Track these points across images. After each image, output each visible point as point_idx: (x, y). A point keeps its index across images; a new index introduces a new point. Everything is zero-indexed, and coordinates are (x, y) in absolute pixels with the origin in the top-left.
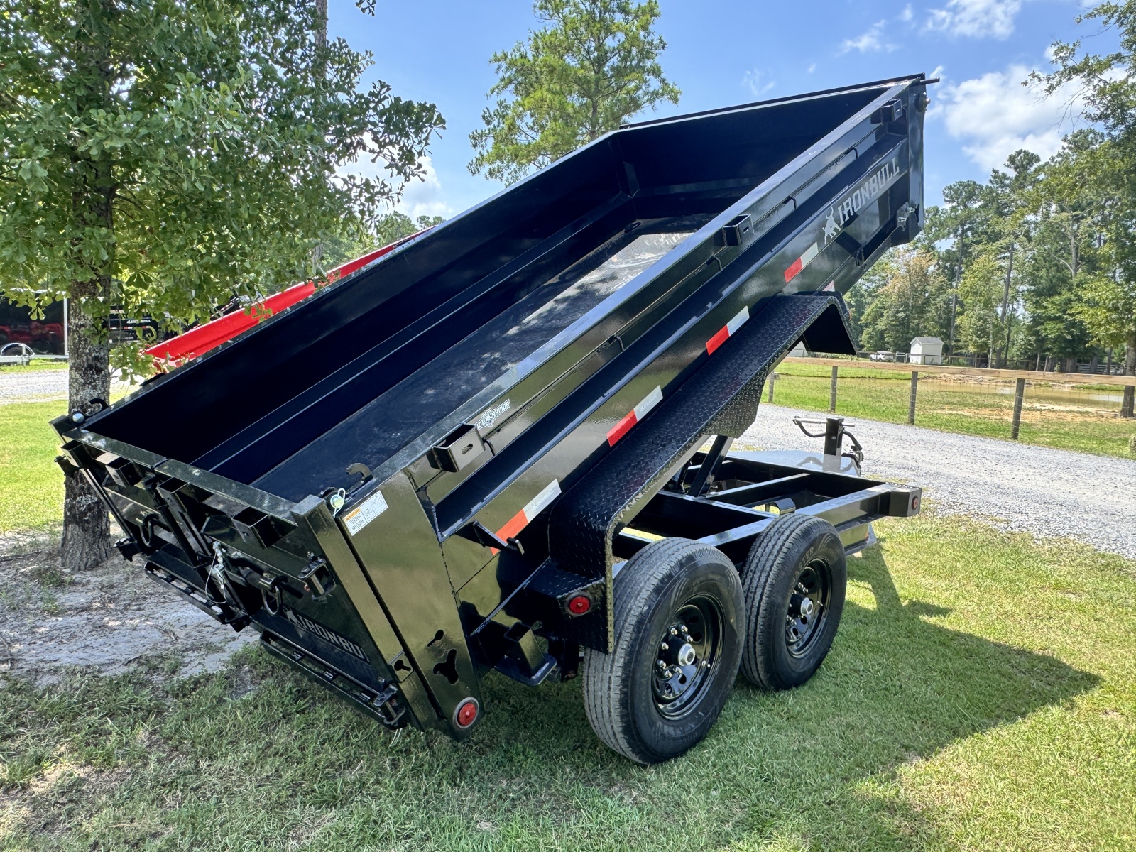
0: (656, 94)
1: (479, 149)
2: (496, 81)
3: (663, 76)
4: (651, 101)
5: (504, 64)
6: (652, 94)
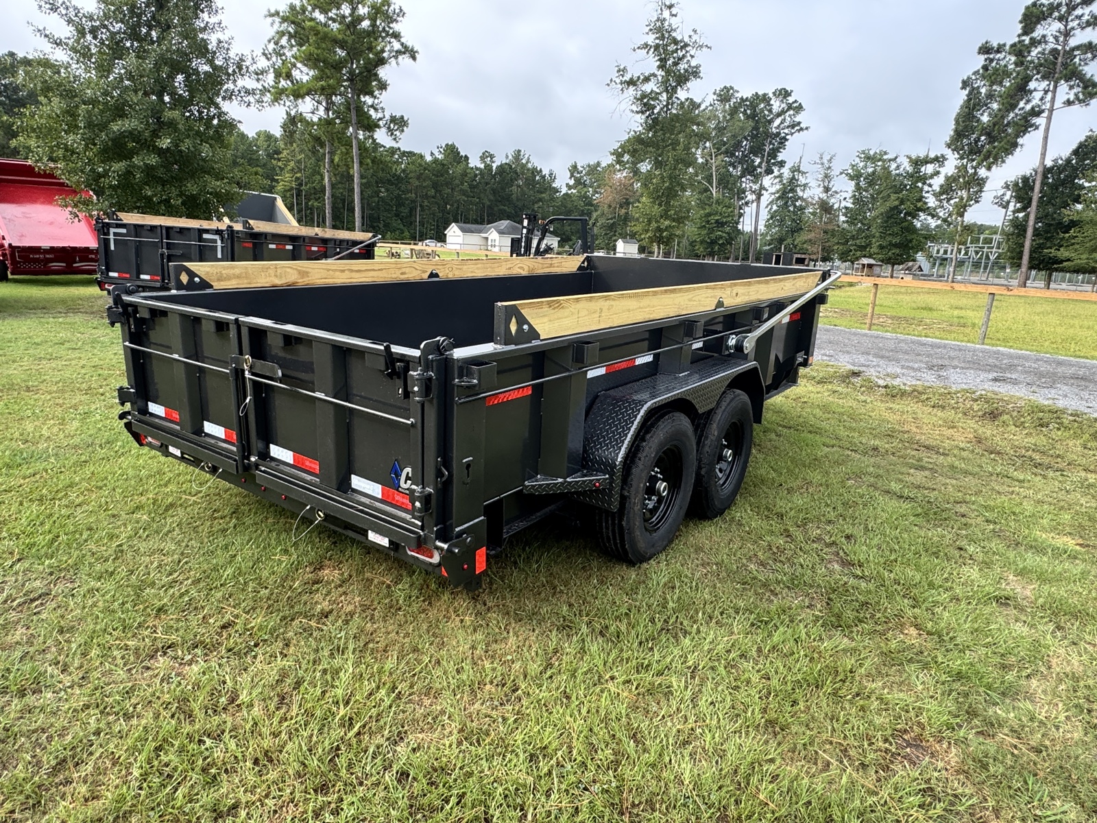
0: (399, 52)
1: (261, 82)
2: (271, 32)
3: (402, 40)
4: (396, 57)
5: (277, 20)
6: (397, 52)
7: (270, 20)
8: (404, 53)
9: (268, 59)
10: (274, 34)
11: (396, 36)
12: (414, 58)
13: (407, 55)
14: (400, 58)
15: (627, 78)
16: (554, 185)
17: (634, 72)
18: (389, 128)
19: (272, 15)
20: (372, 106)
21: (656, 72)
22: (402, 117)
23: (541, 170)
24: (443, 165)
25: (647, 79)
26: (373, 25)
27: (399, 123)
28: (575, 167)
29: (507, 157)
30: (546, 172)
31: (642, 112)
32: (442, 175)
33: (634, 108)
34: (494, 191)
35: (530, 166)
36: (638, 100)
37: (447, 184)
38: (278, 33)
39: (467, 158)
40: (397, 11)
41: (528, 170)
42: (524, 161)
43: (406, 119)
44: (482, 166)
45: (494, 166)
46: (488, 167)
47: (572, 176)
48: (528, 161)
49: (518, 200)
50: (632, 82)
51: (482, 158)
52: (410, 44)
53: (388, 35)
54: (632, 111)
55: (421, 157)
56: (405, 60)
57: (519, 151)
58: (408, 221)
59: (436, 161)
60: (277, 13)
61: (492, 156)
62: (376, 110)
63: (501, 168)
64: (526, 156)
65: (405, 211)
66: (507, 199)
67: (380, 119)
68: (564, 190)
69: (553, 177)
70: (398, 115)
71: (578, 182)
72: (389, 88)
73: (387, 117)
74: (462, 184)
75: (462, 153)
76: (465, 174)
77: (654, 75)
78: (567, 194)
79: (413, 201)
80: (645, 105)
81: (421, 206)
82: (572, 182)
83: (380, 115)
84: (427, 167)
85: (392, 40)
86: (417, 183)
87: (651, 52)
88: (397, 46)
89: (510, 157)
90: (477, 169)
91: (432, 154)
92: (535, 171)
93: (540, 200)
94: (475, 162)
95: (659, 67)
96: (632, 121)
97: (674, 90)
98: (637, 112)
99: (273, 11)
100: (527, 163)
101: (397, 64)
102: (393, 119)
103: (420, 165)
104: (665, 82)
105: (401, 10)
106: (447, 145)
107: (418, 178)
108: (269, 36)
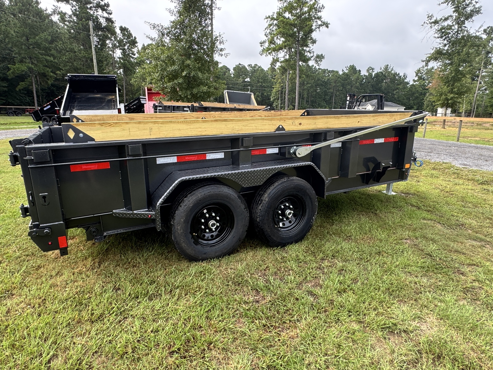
1: (263, 47)
5: (269, 19)
6: (319, 25)
7: (266, 20)
8: (323, 25)
9: (267, 37)
10: (267, 26)
11: (319, 18)
12: (327, 27)
13: (325, 26)
14: (321, 28)
15: (433, 20)
16: (406, 81)
17: (438, 16)
18: (316, 60)
19: (267, 18)
20: (309, 51)
21: (452, 14)
22: (322, 55)
23: (399, 74)
24: (348, 75)
25: (446, 19)
26: (309, 15)
27: (320, 58)
28: (419, 71)
29: (381, 69)
30: (402, 74)
31: (441, 37)
32: (346, 80)
33: (436, 35)
34: (372, 86)
35: (393, 72)
36: (438, 31)
37: (349, 84)
38: (269, 25)
39: (360, 71)
40: (321, 7)
41: (392, 74)
42: (390, 70)
43: (323, 55)
44: (367, 74)
45: (374, 74)
46: (370, 75)
47: (417, 75)
48: (392, 70)
49: (385, 90)
50: (436, 22)
51: (368, 71)
52: (326, 21)
53: (315, 18)
54: (435, 37)
55: (337, 72)
56: (323, 28)
57: (388, 65)
58: (329, 103)
59: (344, 74)
60: (269, 17)
61: (373, 69)
62: (310, 53)
63: (377, 75)
64: (391, 68)
65: (328, 98)
66: (379, 90)
67: (312, 57)
68: (411, 83)
69: (405, 76)
70: (320, 54)
71: (420, 78)
72: (317, 42)
73: (315, 55)
74: (356, 83)
75: (358, 69)
76: (358, 79)
77: (451, 16)
78: (413, 85)
79: (332, 93)
80: (443, 33)
81: (335, 95)
82: (416, 79)
83: (312, 55)
84: (339, 77)
85: (318, 20)
86: (334, 84)
87: (449, 4)
88: (319, 23)
89: (383, 69)
90: (365, 76)
91: (343, 70)
92: (395, 74)
93: (397, 89)
94: (364, 73)
95: (454, 12)
96: (435, 42)
97: (463, 22)
98: (438, 37)
99: (267, 16)
100: (391, 71)
101: (319, 31)
102: (318, 56)
103: (336, 76)
104: (458, 18)
105: (323, 6)
106: (350, 66)
107: (335, 82)
108: (266, 27)
